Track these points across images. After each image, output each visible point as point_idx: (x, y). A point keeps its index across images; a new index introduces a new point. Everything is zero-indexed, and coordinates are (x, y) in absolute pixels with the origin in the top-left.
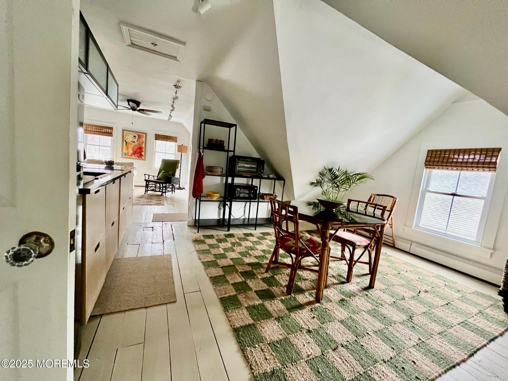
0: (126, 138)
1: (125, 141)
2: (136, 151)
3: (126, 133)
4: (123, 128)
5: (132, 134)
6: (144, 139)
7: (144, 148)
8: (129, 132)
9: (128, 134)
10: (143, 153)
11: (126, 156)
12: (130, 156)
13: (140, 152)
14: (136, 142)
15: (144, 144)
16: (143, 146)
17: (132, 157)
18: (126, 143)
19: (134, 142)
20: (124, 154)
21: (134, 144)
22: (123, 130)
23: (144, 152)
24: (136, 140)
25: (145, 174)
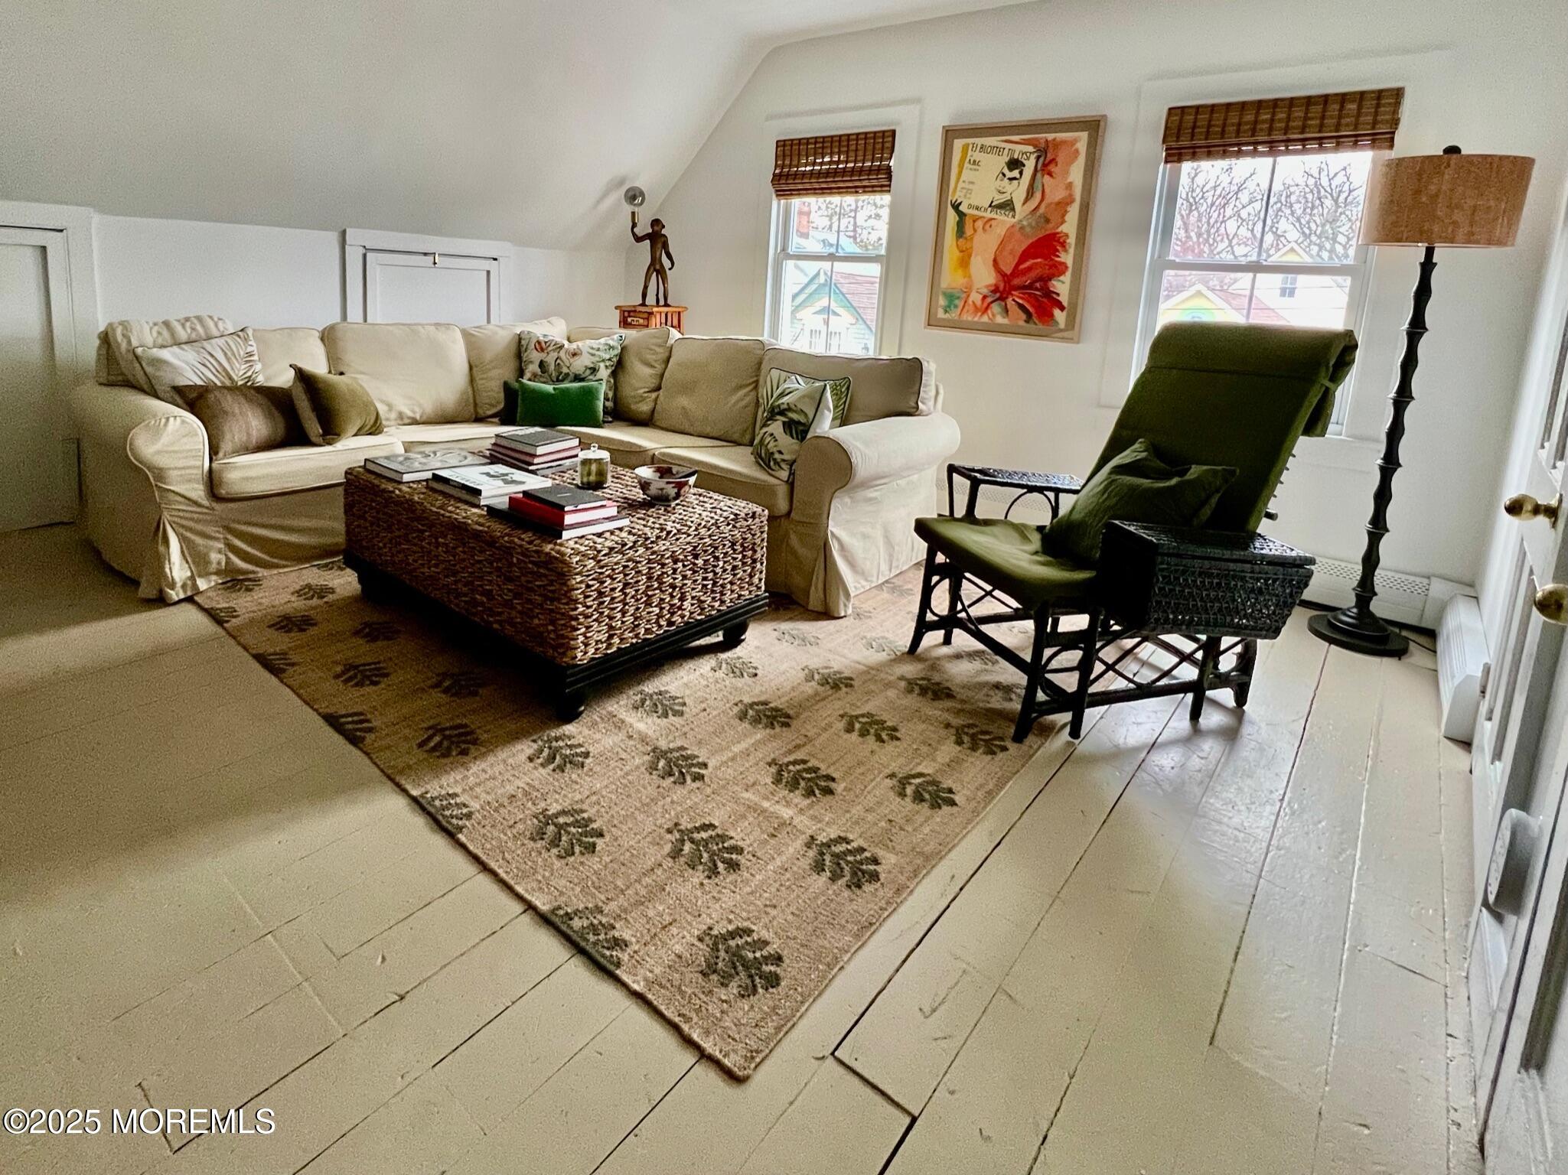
0: (961, 185)
1: (956, 207)
2: (1016, 272)
3: (965, 148)
4: (947, 124)
5: (998, 150)
6: (1076, 174)
7: (1072, 240)
8: (979, 141)
9: (977, 156)
10: (1062, 287)
11: (954, 315)
12: (976, 309)
13: (1046, 279)
14: (1018, 205)
15: (1073, 214)
16: (1069, 227)
17: (985, 319)
18: (961, 215)
19: (1007, 206)
20: (942, 301)
21: (1005, 220)
22: (950, 134)
23: (1067, 278)
24: (1017, 192)
25: (952, 469)
